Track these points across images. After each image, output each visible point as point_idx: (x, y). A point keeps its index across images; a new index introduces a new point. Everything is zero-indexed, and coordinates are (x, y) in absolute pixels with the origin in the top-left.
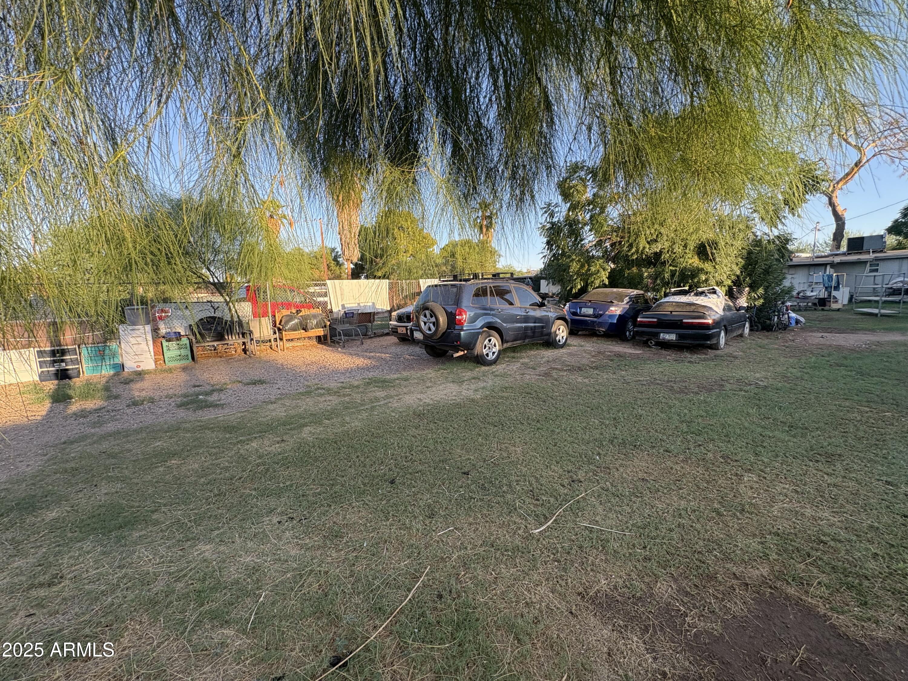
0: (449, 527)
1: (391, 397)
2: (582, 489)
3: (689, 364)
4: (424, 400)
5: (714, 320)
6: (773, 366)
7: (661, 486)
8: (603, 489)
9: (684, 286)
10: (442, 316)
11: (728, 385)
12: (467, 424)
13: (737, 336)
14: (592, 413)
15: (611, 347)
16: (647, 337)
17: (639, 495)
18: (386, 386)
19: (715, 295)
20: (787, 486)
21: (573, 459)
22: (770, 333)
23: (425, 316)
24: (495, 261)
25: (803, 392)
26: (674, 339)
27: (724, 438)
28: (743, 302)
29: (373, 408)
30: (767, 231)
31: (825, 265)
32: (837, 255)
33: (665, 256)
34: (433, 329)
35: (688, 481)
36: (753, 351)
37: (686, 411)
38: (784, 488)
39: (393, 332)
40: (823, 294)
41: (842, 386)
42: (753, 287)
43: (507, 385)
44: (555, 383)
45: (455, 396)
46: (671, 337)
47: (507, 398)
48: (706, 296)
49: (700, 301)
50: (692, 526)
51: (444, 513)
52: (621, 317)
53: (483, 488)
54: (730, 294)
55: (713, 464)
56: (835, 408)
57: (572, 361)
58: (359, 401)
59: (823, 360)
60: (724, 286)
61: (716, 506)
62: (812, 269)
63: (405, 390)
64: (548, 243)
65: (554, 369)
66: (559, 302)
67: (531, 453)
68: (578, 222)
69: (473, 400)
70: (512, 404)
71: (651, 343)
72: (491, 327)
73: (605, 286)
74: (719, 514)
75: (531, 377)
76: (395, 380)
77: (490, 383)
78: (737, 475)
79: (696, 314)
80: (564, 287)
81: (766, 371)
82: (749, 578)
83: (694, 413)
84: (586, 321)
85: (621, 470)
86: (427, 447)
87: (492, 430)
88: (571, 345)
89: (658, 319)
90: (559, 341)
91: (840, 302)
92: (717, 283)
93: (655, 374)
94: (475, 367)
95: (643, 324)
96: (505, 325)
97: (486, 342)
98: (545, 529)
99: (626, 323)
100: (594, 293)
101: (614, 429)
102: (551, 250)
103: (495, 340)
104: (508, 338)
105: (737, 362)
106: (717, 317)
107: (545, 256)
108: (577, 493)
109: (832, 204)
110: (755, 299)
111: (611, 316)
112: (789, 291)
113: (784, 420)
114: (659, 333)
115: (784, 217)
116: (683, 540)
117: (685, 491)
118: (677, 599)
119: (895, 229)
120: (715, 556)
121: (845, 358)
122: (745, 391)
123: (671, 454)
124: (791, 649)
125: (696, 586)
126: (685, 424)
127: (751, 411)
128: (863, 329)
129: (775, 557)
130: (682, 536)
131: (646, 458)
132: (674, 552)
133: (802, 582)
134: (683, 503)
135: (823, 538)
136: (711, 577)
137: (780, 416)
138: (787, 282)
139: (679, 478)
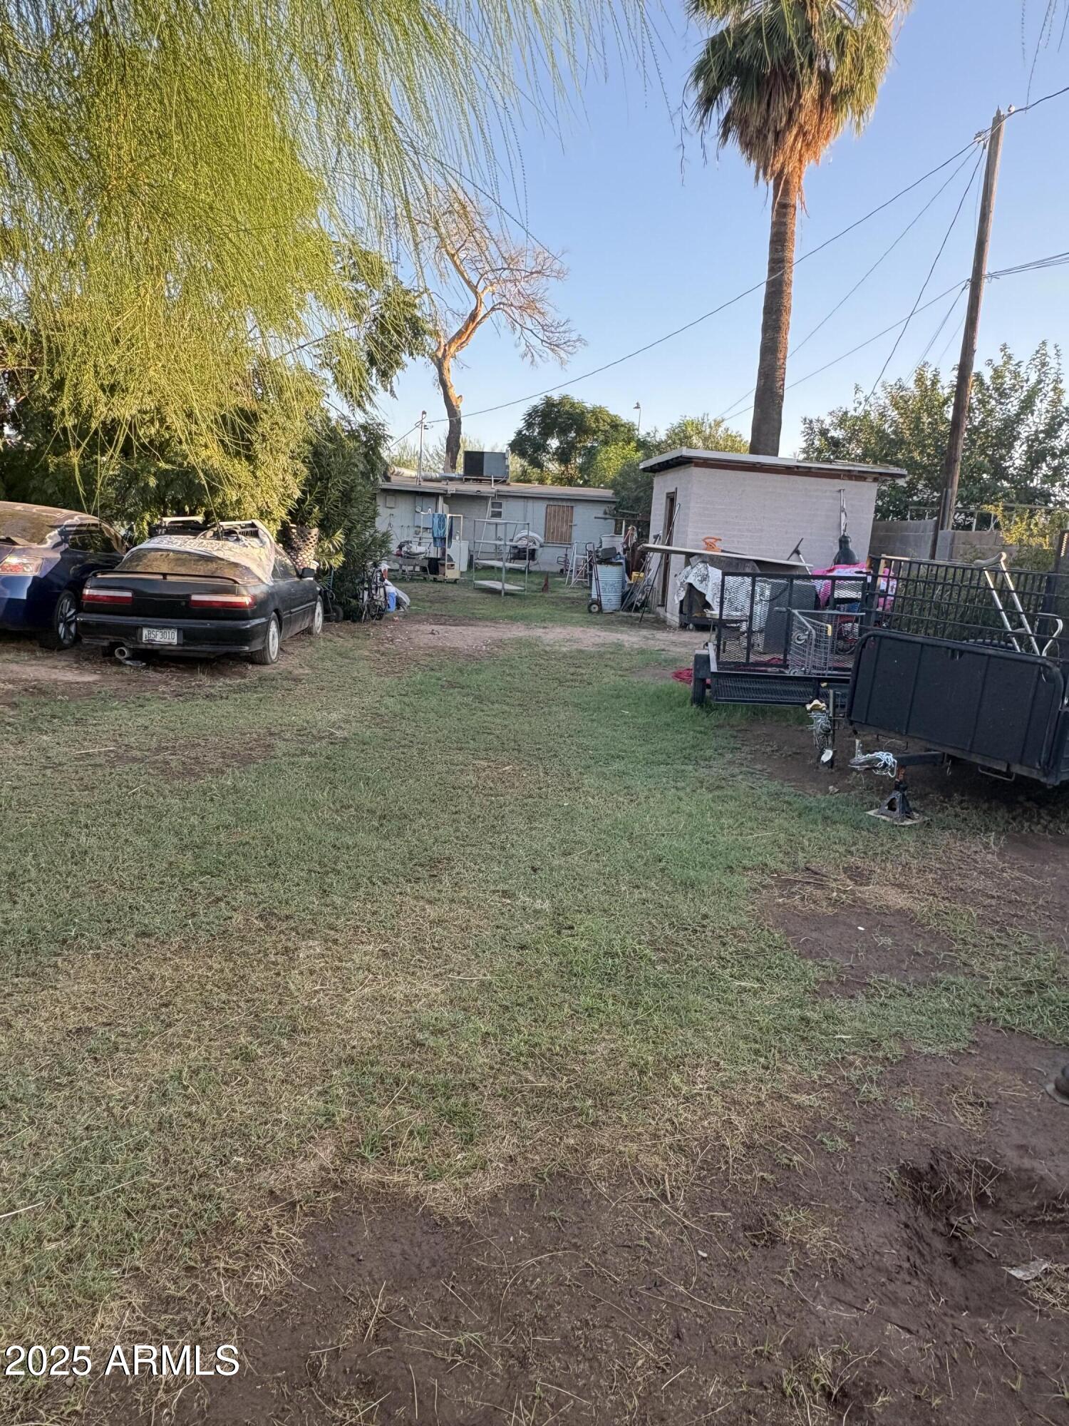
3: (206, 702)
5: (254, 597)
6: (359, 694)
7: (124, 1035)
9: (193, 513)
11: (280, 744)
13: (303, 632)
16: (112, 639)
17: (65, 1080)
19: (256, 540)
20: (370, 948)
22: (357, 625)
25: (403, 742)
26: (175, 641)
27: (267, 870)
28: (309, 559)
30: (346, 412)
31: (434, 496)
32: (451, 479)
35: (185, 1001)
36: (328, 664)
37: (194, 820)
38: (366, 954)
40: (434, 553)
41: (454, 724)
42: (326, 528)
46: (165, 637)
48: (238, 540)
49: (228, 551)
50: (189, 1115)
52: (41, 586)
54: (284, 538)
55: (243, 939)
56: (444, 767)
59: (431, 677)
60: (275, 520)
61: (244, 1039)
62: (419, 499)
71: (122, 653)
74: (247, 1057)
78: (286, 951)
79: (218, 582)
81: (348, 706)
82: (299, 1185)
83: (212, 821)
89: (134, 591)
91: (456, 566)
92: (262, 514)
93: (127, 734)
95: (97, 606)
99: (53, 602)
105: (299, 690)
106: (260, 590)
109: (443, 384)
110: (330, 555)
111: (11, 582)
112: (385, 540)
113: (373, 805)
114: (138, 628)
115: (371, 388)
116: (166, 1161)
117: (179, 1028)
118: (143, 1333)
119: (520, 445)
120: (235, 1169)
121: (461, 671)
122: (312, 755)
123: (152, 941)
124: (363, 1306)
125: (189, 1269)
126: (189, 854)
127: (322, 796)
128: (484, 618)
129: (345, 1112)
130: (166, 1149)
131: (91, 967)
132: (143, 1203)
133: (384, 1147)
134: (173, 1060)
135: (420, 1036)
136: (225, 1226)
137: (365, 798)
138: (381, 525)
139: (165, 1000)
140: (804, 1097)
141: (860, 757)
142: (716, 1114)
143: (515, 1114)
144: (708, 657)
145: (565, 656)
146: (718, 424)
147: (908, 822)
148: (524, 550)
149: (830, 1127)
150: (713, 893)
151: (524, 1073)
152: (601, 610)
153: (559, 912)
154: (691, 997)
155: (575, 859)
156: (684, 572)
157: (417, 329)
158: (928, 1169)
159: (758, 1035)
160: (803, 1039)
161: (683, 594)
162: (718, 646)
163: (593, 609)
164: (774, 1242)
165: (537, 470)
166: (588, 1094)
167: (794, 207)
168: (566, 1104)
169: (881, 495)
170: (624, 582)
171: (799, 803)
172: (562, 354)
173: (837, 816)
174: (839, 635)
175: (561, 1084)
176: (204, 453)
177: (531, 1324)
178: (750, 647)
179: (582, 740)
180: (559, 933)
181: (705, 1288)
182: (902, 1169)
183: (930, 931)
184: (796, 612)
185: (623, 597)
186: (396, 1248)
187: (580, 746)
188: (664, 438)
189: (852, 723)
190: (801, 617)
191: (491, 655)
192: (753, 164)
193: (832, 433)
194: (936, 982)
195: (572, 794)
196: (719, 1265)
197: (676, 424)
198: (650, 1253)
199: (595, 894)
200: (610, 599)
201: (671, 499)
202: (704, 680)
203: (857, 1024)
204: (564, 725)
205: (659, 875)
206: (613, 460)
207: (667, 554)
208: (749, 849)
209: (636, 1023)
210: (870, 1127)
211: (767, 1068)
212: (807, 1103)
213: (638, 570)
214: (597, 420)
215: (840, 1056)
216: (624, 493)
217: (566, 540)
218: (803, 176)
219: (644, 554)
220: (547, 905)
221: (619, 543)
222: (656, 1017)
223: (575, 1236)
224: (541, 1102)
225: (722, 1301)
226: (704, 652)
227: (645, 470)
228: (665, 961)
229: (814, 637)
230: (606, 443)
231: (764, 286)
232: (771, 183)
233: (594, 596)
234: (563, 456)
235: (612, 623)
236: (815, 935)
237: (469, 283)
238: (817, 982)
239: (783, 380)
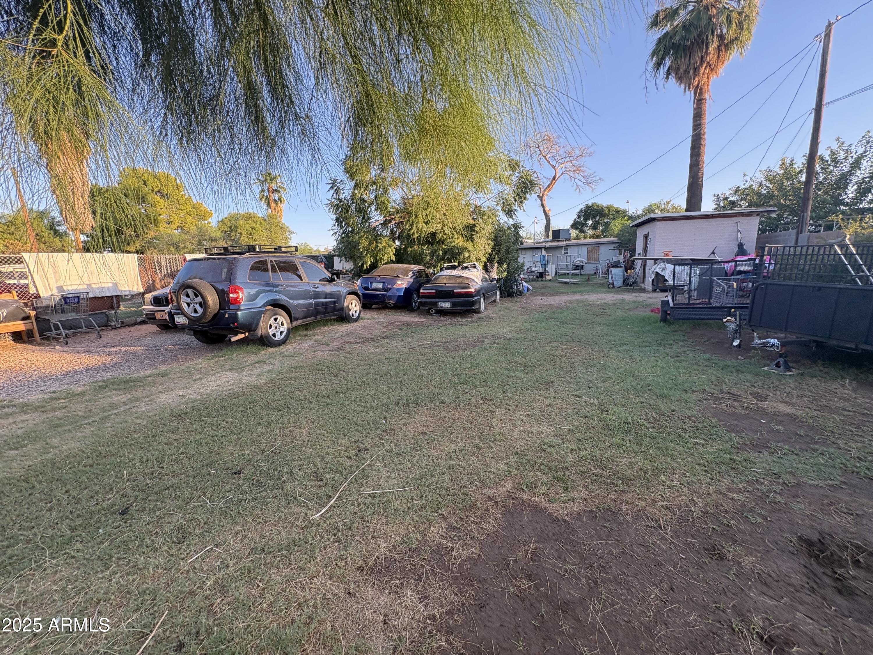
0: (206, 547)
1: (138, 399)
2: (368, 456)
3: (460, 327)
4: (189, 396)
5: (475, 289)
6: (514, 322)
7: (437, 435)
8: (387, 451)
9: (454, 262)
10: (211, 295)
11: (486, 340)
12: (245, 414)
13: (492, 302)
14: (381, 380)
15: (400, 317)
16: (430, 307)
17: (418, 448)
18: (131, 386)
19: (475, 269)
20: (523, 413)
21: (360, 429)
22: (512, 298)
23: (188, 296)
24: (287, 238)
25: (532, 339)
26: (449, 306)
27: (483, 383)
28: (494, 275)
29: (103, 420)
30: (506, 220)
31: (541, 248)
32: (547, 242)
33: (439, 236)
34: (200, 310)
35: (457, 426)
36: (502, 313)
37: (457, 366)
38: (521, 415)
39: (149, 319)
40: (541, 270)
41: (552, 332)
42: (500, 263)
43: (297, 365)
44: (348, 356)
45: (232, 385)
46: (446, 305)
47: (296, 378)
48: (469, 270)
49: (466, 274)
50: (459, 465)
51: (201, 531)
52: (408, 290)
53: (259, 484)
54: (485, 268)
55: (475, 406)
56: (549, 348)
57: (365, 333)
58: (80, 414)
59: (542, 315)
61: (477, 441)
62: (534, 250)
63: (160, 388)
64: (337, 220)
65: (347, 342)
66: (353, 278)
67: (318, 432)
68: (363, 201)
69: (255, 387)
70: (300, 384)
71: (432, 311)
72: (276, 305)
73: (392, 262)
74: (479, 448)
75: (323, 353)
76: (147, 377)
77: (278, 364)
78: (491, 412)
79: (463, 285)
80: (355, 264)
81: (510, 327)
82: (499, 496)
83: (463, 366)
84: (377, 295)
85: (404, 428)
86: (187, 453)
87: (275, 415)
88: (365, 319)
89: (436, 290)
90: (353, 315)
91: (550, 275)
92: (477, 260)
93: (435, 337)
94: (260, 350)
95: (425, 296)
96: (291, 301)
97: (272, 321)
98: (327, 510)
99: (411, 296)
100: (383, 269)
101: (400, 391)
102: (341, 227)
103: (283, 318)
104: (297, 316)
105: (492, 322)
106: (478, 287)
107: (336, 233)
108: (362, 462)
109: (543, 206)
111: (398, 290)
112: (521, 267)
113: (521, 362)
114: (437, 302)
115: (516, 210)
116: (452, 480)
117: (455, 435)
118: (446, 537)
119: (575, 226)
120: (476, 486)
121: (554, 313)
122: (497, 344)
123: (445, 405)
124: (525, 545)
125: (461, 518)
126: (456, 377)
127: (501, 359)
128: (562, 293)
129: (515, 472)
130: (452, 476)
131: (426, 412)
132: (445, 493)
133: (532, 487)
134: (453, 446)
135: (544, 447)
136: (473, 506)
137: (518, 359)
138: (520, 260)
139: (450, 425)
140: (735, 495)
141: (758, 341)
142: (685, 496)
143: (586, 482)
144: (668, 301)
145: (598, 305)
146: (668, 203)
147: (789, 373)
148: (578, 266)
149: (751, 510)
150: (677, 401)
151: (589, 466)
152: (614, 287)
153: (601, 404)
154: (669, 444)
155: (608, 384)
156: (654, 267)
157: (533, 184)
158: (817, 541)
159: (706, 464)
160: (732, 468)
161: (653, 277)
162: (673, 297)
163: (611, 287)
164: (722, 559)
165: (583, 235)
166: (620, 478)
167: (706, 99)
168: (609, 481)
169: (761, 223)
170: (624, 274)
171: (721, 364)
172: (593, 186)
173: (744, 369)
174: (740, 289)
175: (606, 473)
176: (457, 241)
177: (598, 568)
178: (690, 297)
179: (608, 338)
180: (602, 413)
181: (685, 571)
182: (800, 538)
183: (808, 425)
184: (715, 278)
185: (624, 281)
186: (538, 526)
187: (607, 340)
188: (641, 213)
189: (751, 326)
190: (718, 281)
191: (567, 307)
192: (683, 86)
193: (731, 199)
194: (815, 450)
195: (605, 358)
196: (691, 563)
197: (647, 206)
198: (655, 550)
199: (618, 398)
200: (618, 282)
201: (646, 237)
202: (666, 311)
203: (765, 465)
204: (599, 332)
205: (649, 392)
206: (617, 226)
207: (645, 261)
208: (695, 383)
209: (641, 452)
210: (777, 514)
211: (712, 479)
212: (737, 498)
213: (630, 269)
214: (609, 210)
215: (755, 479)
216: (623, 238)
217: (597, 261)
218: (710, 84)
219: (633, 261)
220: (596, 401)
221: (621, 258)
222: (651, 451)
223: (617, 536)
224: (597, 479)
225: (695, 579)
226: (666, 299)
227: (632, 226)
228: (654, 428)
229: (726, 289)
230: (613, 219)
231: (691, 137)
232: (693, 92)
233: (610, 281)
234: (594, 227)
235: (619, 291)
236: (736, 422)
237: (552, 165)
238: (738, 443)
239: (702, 177)
